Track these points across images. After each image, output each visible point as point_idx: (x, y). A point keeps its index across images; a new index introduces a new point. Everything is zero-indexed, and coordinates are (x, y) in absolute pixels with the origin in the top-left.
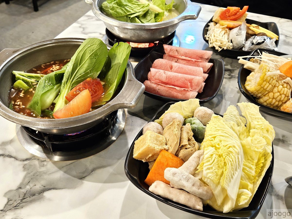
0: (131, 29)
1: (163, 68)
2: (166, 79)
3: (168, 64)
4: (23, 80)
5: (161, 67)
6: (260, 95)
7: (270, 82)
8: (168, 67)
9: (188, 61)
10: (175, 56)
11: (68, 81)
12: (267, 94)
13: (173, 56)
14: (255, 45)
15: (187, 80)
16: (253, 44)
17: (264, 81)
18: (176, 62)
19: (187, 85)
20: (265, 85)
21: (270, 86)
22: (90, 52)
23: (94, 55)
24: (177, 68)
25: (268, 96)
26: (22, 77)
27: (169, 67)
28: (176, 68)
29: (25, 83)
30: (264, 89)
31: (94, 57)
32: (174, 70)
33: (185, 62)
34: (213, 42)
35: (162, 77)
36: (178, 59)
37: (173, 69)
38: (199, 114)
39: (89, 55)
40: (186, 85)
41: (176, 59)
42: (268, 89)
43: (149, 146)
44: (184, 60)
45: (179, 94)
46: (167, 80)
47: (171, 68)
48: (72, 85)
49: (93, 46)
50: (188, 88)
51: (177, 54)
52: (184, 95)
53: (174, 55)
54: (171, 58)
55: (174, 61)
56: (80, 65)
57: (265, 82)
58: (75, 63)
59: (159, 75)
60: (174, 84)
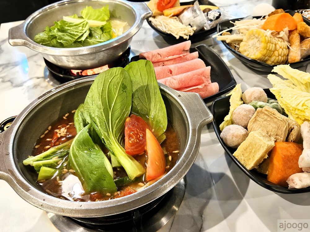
1: (162, 76)
3: (165, 69)
4: (45, 165)
5: (159, 76)
10: (159, 61)
14: (215, 20)
16: (211, 20)
17: (267, 43)
18: (163, 66)
22: (115, 87)
24: (177, 69)
25: (274, 55)
27: (168, 72)
31: (123, 91)
32: (174, 73)
33: (172, 62)
36: (163, 62)
39: (116, 91)
40: (201, 81)
44: (169, 61)
46: (181, 84)
49: (115, 79)
50: (203, 83)
51: (160, 57)
52: (206, 91)
54: (157, 64)
56: (110, 109)
58: (104, 108)
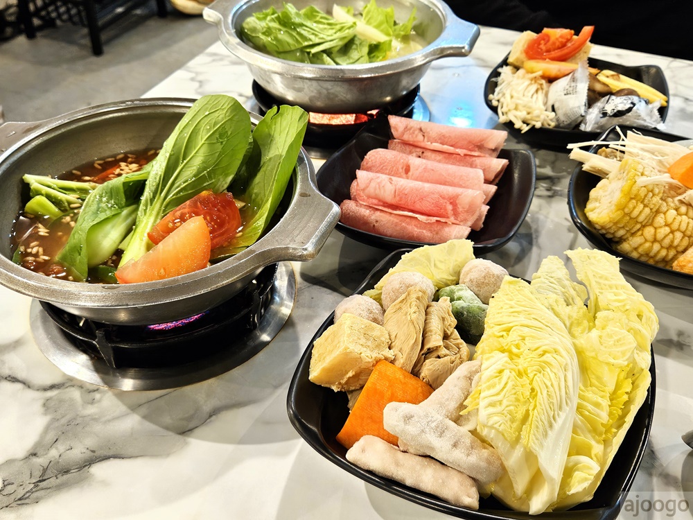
0: (310, 79)
1: (388, 171)
2: (395, 196)
3: (400, 160)
4: (48, 197)
5: (382, 169)
6: (621, 233)
7: (646, 202)
8: (400, 167)
9: (447, 155)
10: (416, 144)
11: (156, 198)
12: (639, 230)
13: (411, 143)
14: (610, 116)
15: (444, 198)
16: (605, 114)
17: (632, 199)
18: (420, 157)
19: (446, 210)
20: (634, 208)
21: (647, 211)
22: (208, 127)
23: (218, 136)
24: (420, 170)
25: (642, 235)
26: (45, 190)
27: (402, 168)
28: (417, 170)
29: (53, 203)
30: (631, 218)
31: (217, 139)
32: (412, 175)
33: (440, 157)
34: (509, 110)
35: (385, 191)
36: (424, 150)
37: (410, 173)
38: (472, 277)
39: (206, 135)
40: (442, 211)
41: (418, 150)
42: (641, 219)
43: (348, 351)
44: (438, 153)
45: (424, 231)
46: (397, 198)
47: (407, 170)
48: (166, 207)
49: (216, 114)
50: (448, 217)
51: (420, 137)
52: (437, 233)
53: (415, 140)
54: (408, 148)
55: (414, 154)
56: (184, 159)
57: (634, 201)
58: (174, 154)
59: (377, 186)
60: (412, 208)
